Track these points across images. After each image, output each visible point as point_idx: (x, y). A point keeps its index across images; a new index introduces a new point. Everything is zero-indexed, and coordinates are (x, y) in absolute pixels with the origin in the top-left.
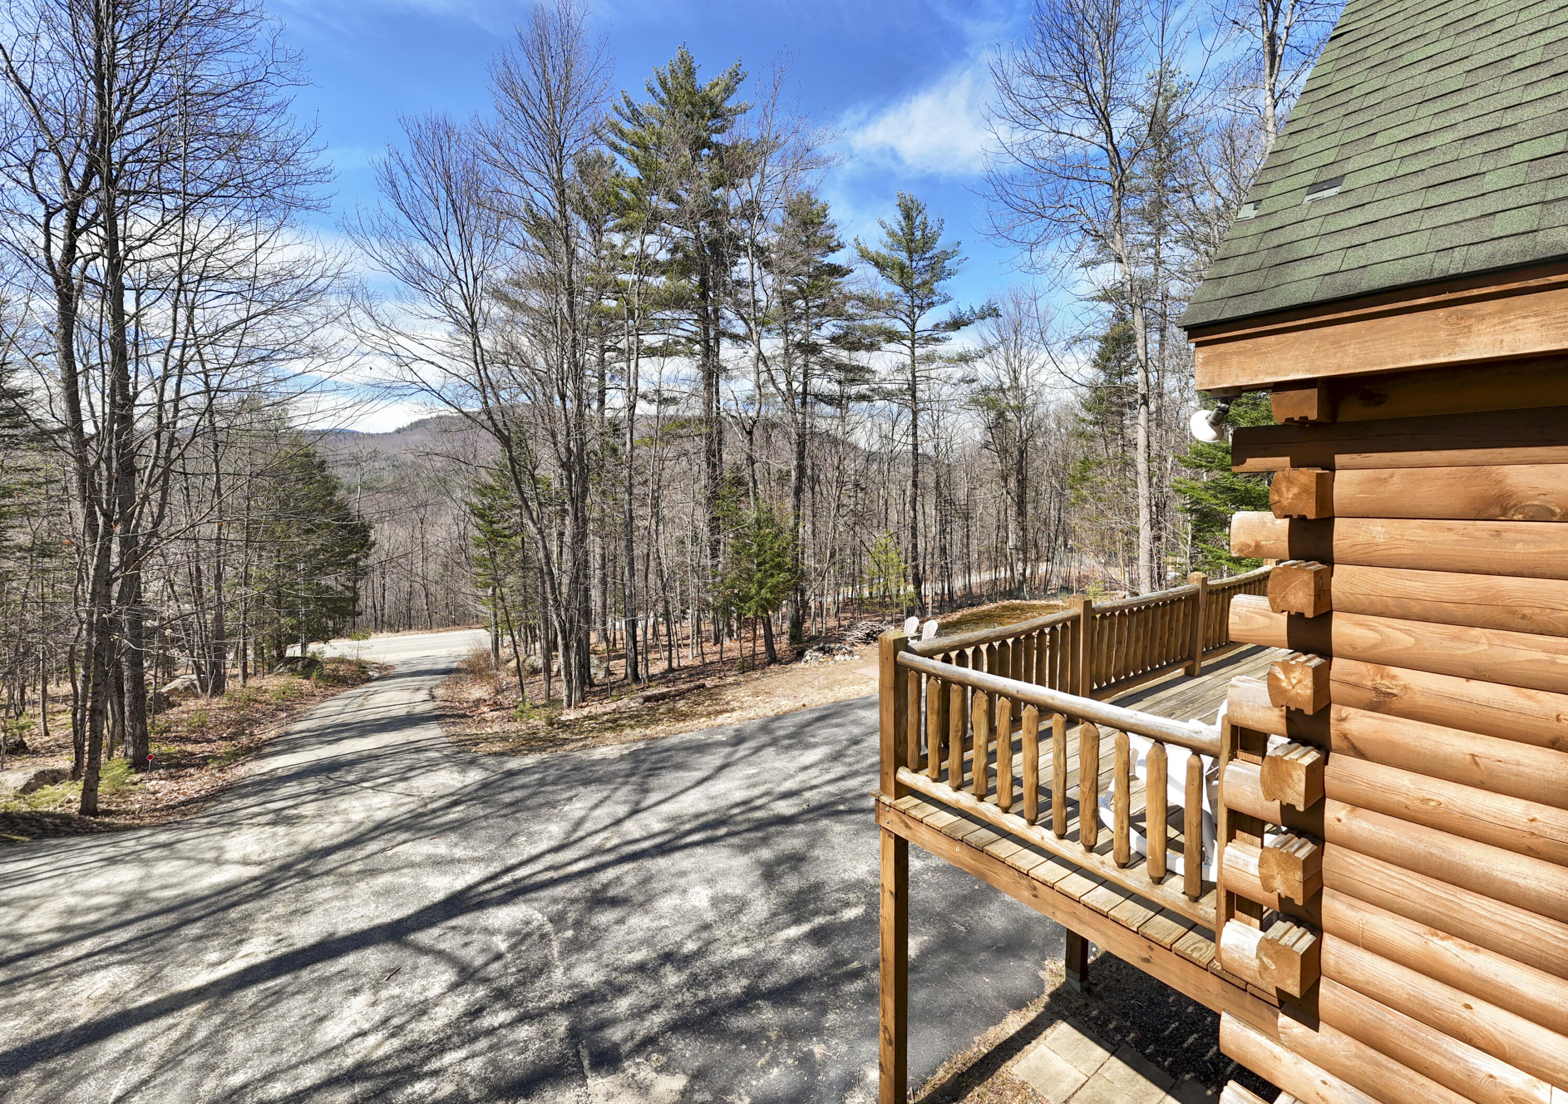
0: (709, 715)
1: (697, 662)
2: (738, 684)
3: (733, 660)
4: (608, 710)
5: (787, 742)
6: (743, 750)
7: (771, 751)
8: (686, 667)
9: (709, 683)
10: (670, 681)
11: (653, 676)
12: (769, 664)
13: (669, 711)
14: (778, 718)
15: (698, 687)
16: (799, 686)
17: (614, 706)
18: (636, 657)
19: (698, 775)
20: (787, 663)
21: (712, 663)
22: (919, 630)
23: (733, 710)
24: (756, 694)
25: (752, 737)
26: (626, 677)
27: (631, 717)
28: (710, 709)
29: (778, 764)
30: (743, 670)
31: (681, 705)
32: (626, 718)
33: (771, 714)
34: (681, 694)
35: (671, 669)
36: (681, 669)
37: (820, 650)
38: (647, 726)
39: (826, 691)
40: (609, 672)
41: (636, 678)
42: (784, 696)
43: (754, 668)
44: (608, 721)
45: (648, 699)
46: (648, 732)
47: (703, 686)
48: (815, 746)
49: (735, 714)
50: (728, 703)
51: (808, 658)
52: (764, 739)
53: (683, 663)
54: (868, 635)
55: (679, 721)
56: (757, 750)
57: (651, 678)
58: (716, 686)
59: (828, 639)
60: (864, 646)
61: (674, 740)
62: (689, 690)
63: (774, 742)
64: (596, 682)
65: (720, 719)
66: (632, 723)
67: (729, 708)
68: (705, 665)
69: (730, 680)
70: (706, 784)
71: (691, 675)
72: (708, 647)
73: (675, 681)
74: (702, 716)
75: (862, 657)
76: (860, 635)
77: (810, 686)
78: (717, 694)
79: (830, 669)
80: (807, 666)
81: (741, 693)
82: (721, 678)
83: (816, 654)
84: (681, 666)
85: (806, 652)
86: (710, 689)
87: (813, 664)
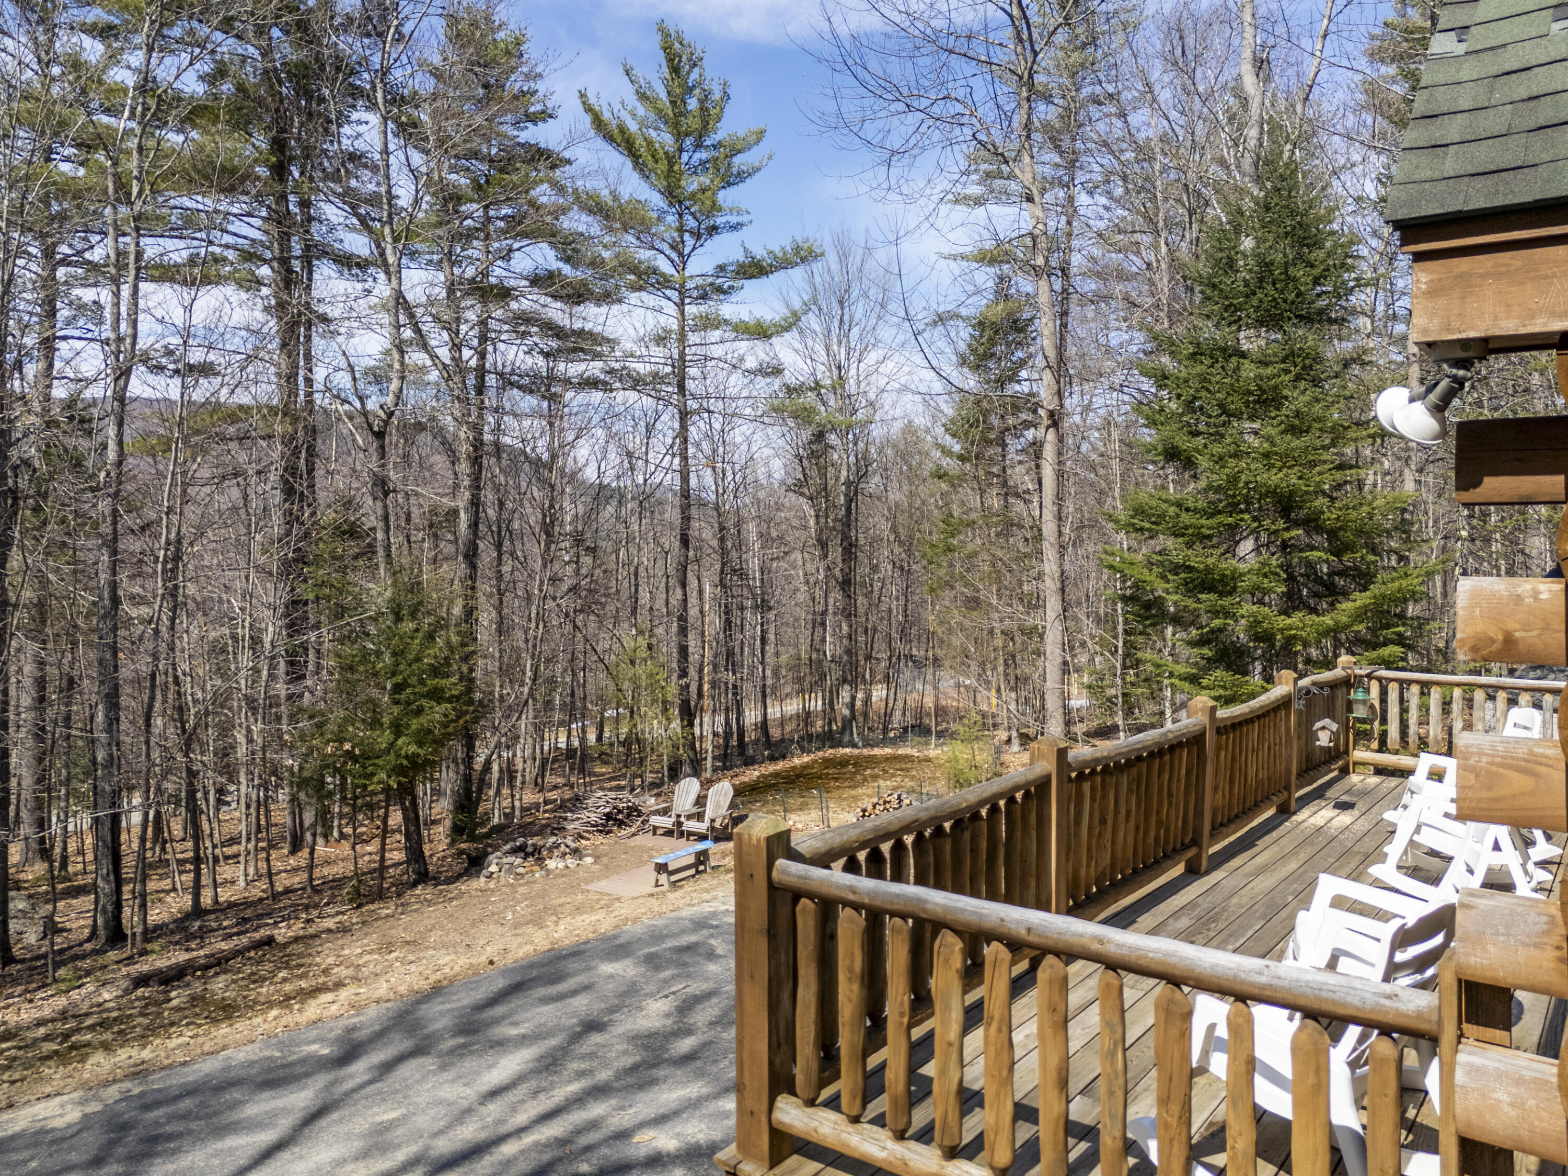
0: (285, 1002)
1: (258, 891)
2: (344, 930)
3: (338, 883)
4: (47, 1012)
5: (451, 1043)
6: (359, 1069)
8: (231, 905)
9: (282, 933)
10: (191, 937)
11: (157, 927)
12: (414, 885)
13: (194, 1000)
14: (437, 990)
15: (257, 945)
16: (474, 924)
17: (61, 1002)
18: (118, 892)
19: (266, 1137)
20: (450, 881)
21: (288, 891)
22: (701, 801)
23: (339, 985)
24: (389, 947)
25: (378, 1037)
26: (93, 935)
27: (104, 1025)
28: (288, 988)
30: (359, 899)
31: (219, 985)
32: (91, 1028)
33: (424, 985)
34: (219, 963)
35: (198, 911)
36: (220, 909)
37: (515, 851)
38: (143, 1040)
39: (530, 929)
40: (51, 928)
41: (117, 936)
42: (445, 946)
43: (380, 895)
44: (47, 1038)
45: (142, 981)
46: (146, 1054)
47: (270, 941)
49: (345, 994)
50: (326, 972)
51: (493, 868)
53: (225, 895)
54: (608, 816)
55: (215, 1021)
57: (151, 933)
58: (296, 939)
59: (526, 829)
60: (599, 839)
61: (208, 1067)
62: (238, 953)
64: (16, 951)
65: (313, 1009)
66: (108, 1036)
67: (330, 981)
68: (275, 896)
69: (330, 923)
70: (286, 1155)
71: (245, 920)
72: (282, 859)
73: (205, 935)
74: (270, 1005)
75: (597, 858)
76: (594, 818)
77: (497, 922)
78: (300, 956)
79: (537, 887)
80: (492, 885)
81: (352, 949)
82: (308, 921)
83: (510, 859)
84: (216, 902)
85: (491, 857)
86: (285, 945)
87: (503, 881)
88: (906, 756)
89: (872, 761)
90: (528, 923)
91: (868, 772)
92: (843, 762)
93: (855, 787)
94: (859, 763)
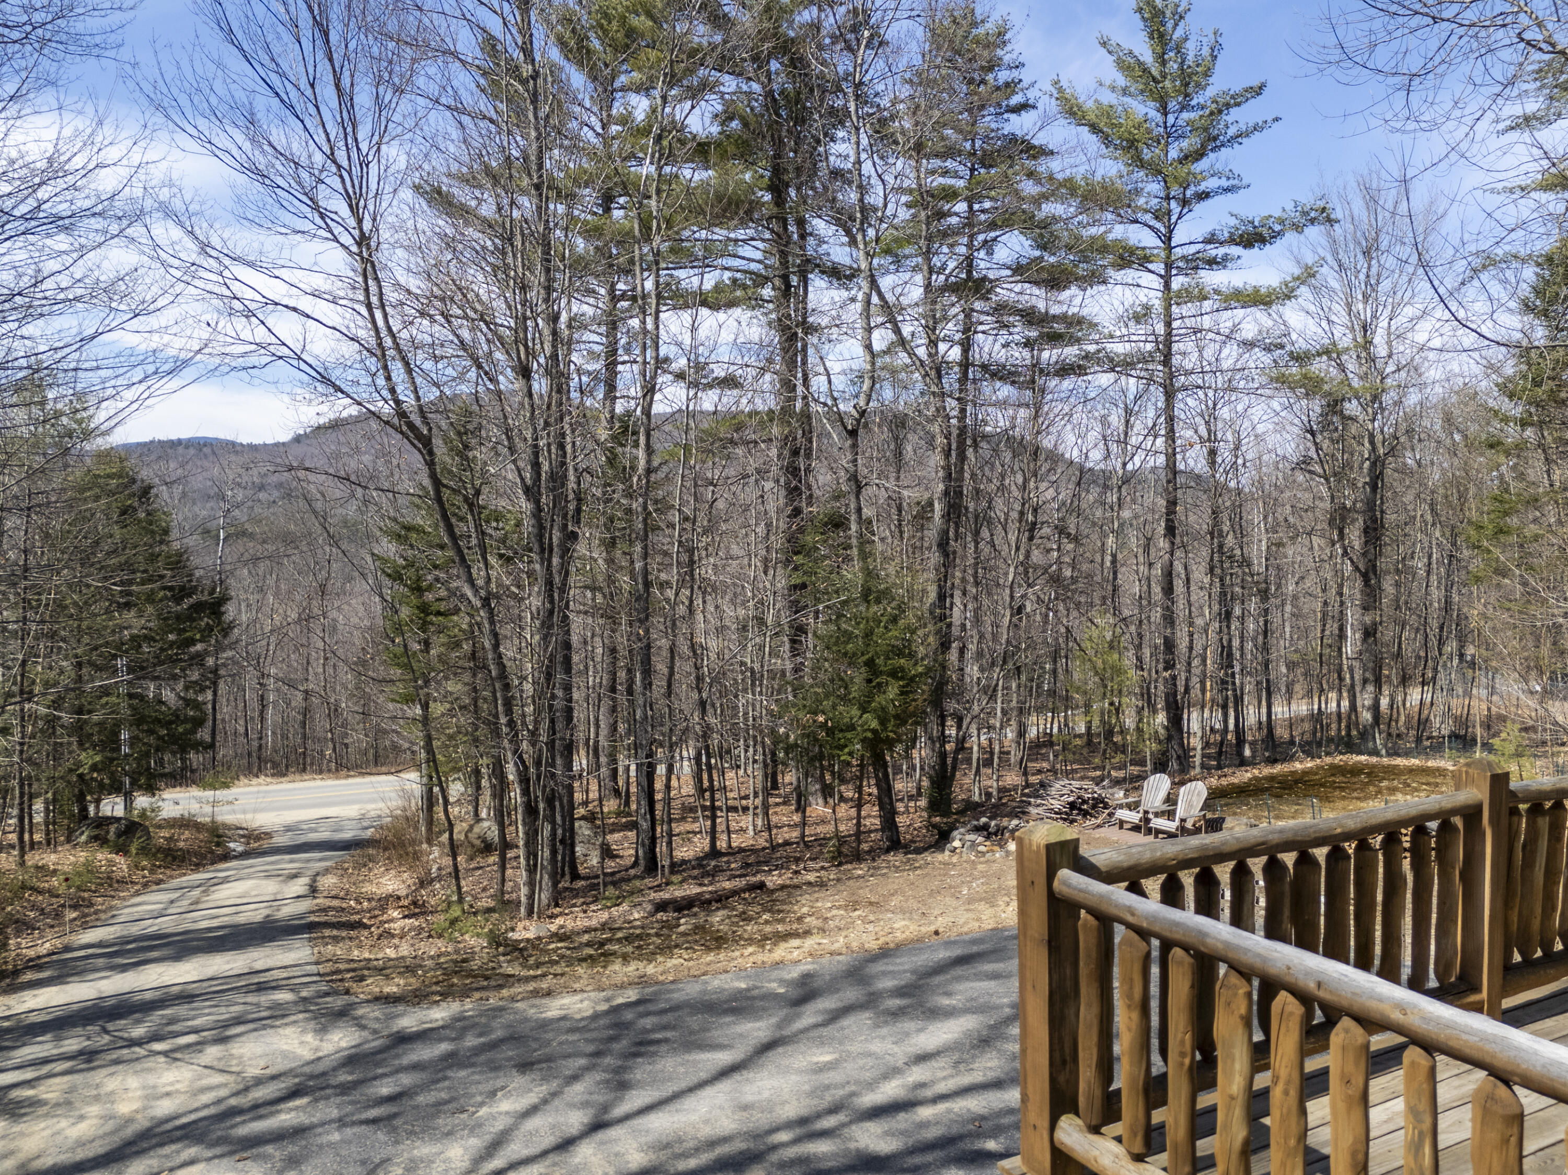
0: (762, 941)
1: (762, 842)
2: (821, 885)
3: (822, 841)
4: (594, 923)
5: (895, 1003)
6: (809, 1015)
7: (864, 1018)
8: (741, 850)
9: (773, 880)
10: (706, 874)
11: (684, 862)
12: (888, 851)
13: (698, 929)
14: (885, 953)
15: (752, 888)
16: (932, 894)
17: (604, 916)
18: (653, 829)
19: (724, 1058)
20: (919, 851)
21: (787, 843)
22: (1171, 800)
23: (807, 933)
24: (854, 905)
25: (832, 987)
26: (635, 864)
27: (628, 939)
28: (768, 929)
29: (876, 1047)
30: (838, 858)
31: (717, 918)
32: (619, 941)
33: (873, 945)
34: (722, 899)
35: (714, 853)
36: (732, 852)
37: (978, 829)
38: (650, 958)
39: (982, 906)
40: (607, 852)
41: (652, 866)
42: (903, 911)
43: (857, 857)
44: (589, 944)
45: (661, 906)
46: (650, 969)
47: (761, 886)
48: (950, 1013)
49: (810, 943)
50: (800, 919)
51: (957, 844)
52: (851, 994)
53: (737, 840)
54: (1072, 805)
55: (709, 949)
56: (835, 1016)
57: (676, 867)
58: (783, 887)
59: (997, 811)
61: (691, 990)
62: (735, 893)
63: (870, 1002)
64: (582, 870)
65: (781, 952)
66: (629, 949)
67: (801, 928)
68: (774, 847)
69: (811, 877)
70: (737, 1077)
71: (747, 865)
72: (784, 815)
73: (713, 874)
74: (750, 941)
76: (1057, 805)
77: (953, 895)
78: (783, 902)
79: (995, 866)
80: (955, 859)
81: (826, 902)
82: (796, 872)
83: (972, 837)
84: (730, 846)
85: (955, 833)
86: (773, 891)
87: (965, 857)
88: (1438, 769)
89: (1393, 772)
90: (981, 900)
91: (1384, 784)
92: (1355, 771)
93: (1365, 799)
94: (1373, 774)
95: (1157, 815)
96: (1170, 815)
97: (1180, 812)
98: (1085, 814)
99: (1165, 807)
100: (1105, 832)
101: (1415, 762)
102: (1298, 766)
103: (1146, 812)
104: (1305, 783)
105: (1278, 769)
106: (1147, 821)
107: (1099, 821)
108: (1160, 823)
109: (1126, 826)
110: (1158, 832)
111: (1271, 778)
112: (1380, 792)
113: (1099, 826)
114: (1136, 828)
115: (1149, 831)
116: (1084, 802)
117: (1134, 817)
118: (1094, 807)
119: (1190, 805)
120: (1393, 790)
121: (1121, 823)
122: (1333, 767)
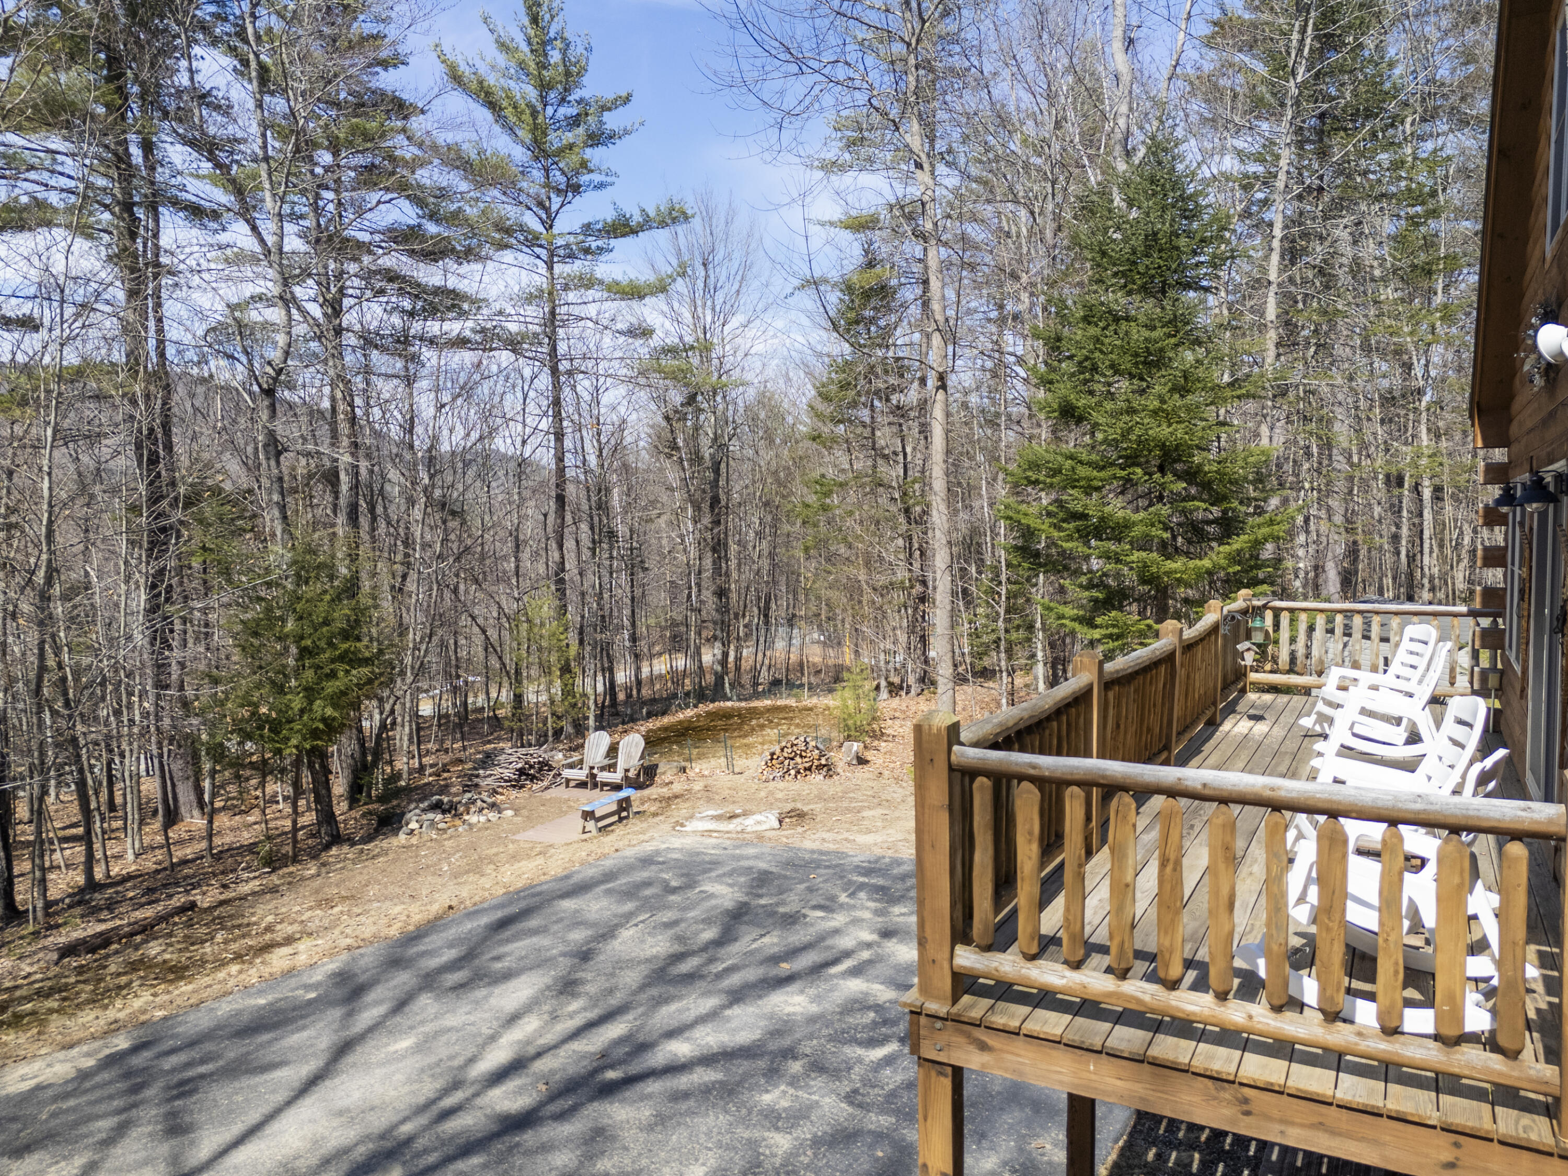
0: (241, 957)
1: (152, 864)
2: (273, 891)
5: (450, 977)
6: (365, 1009)
7: (425, 1001)
8: (126, 878)
9: (200, 899)
10: (97, 909)
11: (57, 903)
12: (327, 847)
13: (134, 966)
14: (409, 936)
15: (182, 910)
16: (410, 876)
18: (9, 868)
20: (366, 841)
21: (188, 861)
22: (613, 750)
23: (293, 939)
24: (326, 904)
25: (373, 980)
27: (40, 994)
28: (236, 946)
29: (449, 1021)
30: (273, 862)
31: (157, 950)
32: (28, 998)
33: (390, 933)
34: (146, 929)
35: (92, 885)
36: (115, 882)
37: (431, 808)
38: (99, 1002)
39: (472, 878)
41: (12, 914)
43: (296, 858)
45: (69, 951)
47: (192, 906)
48: (506, 975)
49: (302, 947)
50: (269, 929)
51: (413, 825)
52: (403, 979)
53: (115, 870)
54: (521, 772)
55: (171, 981)
56: (401, 1005)
57: (54, 907)
58: (219, 904)
60: (514, 793)
62: (160, 919)
63: (429, 982)
65: (277, 961)
66: (54, 1003)
67: (278, 937)
68: (172, 867)
69: (250, 887)
71: (150, 891)
72: (156, 834)
74: (223, 962)
75: (517, 811)
76: (507, 774)
77: (434, 874)
78: (231, 917)
79: (464, 840)
80: (414, 840)
81: (290, 907)
82: (225, 886)
83: (431, 816)
84: (109, 876)
85: (408, 816)
86: (210, 909)
87: (425, 838)
88: (786, 707)
89: (754, 712)
90: (467, 872)
91: (754, 722)
92: (727, 715)
93: (745, 736)
95: (602, 769)
96: (611, 767)
97: (621, 765)
98: (532, 778)
99: (607, 762)
100: (554, 792)
101: (768, 703)
102: (681, 716)
103: (592, 768)
104: (694, 729)
105: (666, 720)
106: (593, 776)
107: (545, 783)
108: (604, 776)
109: (572, 784)
110: (604, 784)
111: (665, 729)
112: (753, 729)
113: (547, 788)
114: (582, 785)
115: (595, 785)
116: (531, 767)
117: (580, 774)
118: (540, 770)
119: (629, 756)
120: (762, 727)
121: (568, 781)
122: (709, 714)
